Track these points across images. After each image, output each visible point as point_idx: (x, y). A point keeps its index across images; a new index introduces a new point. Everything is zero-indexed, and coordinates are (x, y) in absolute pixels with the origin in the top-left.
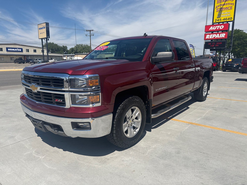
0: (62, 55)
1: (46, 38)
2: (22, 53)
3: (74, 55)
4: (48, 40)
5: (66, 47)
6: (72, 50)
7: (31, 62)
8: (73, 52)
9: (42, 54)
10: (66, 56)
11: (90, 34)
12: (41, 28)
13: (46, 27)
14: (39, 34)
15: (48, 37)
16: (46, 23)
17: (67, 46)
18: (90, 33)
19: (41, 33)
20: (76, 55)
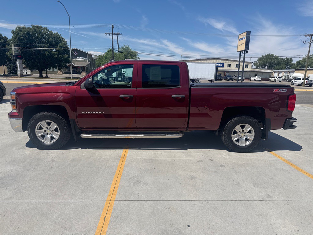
0: (272, 71)
1: (245, 51)
2: (223, 69)
3: (294, 70)
4: (247, 52)
5: (291, 60)
6: (298, 63)
7: (229, 78)
8: (299, 66)
9: (237, 69)
10: (283, 72)
11: (311, 40)
12: (241, 39)
13: (246, 37)
14: (239, 45)
15: (247, 49)
16: (247, 32)
17: (293, 59)
18: (311, 38)
19: (240, 45)
20: (296, 71)
